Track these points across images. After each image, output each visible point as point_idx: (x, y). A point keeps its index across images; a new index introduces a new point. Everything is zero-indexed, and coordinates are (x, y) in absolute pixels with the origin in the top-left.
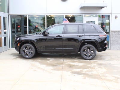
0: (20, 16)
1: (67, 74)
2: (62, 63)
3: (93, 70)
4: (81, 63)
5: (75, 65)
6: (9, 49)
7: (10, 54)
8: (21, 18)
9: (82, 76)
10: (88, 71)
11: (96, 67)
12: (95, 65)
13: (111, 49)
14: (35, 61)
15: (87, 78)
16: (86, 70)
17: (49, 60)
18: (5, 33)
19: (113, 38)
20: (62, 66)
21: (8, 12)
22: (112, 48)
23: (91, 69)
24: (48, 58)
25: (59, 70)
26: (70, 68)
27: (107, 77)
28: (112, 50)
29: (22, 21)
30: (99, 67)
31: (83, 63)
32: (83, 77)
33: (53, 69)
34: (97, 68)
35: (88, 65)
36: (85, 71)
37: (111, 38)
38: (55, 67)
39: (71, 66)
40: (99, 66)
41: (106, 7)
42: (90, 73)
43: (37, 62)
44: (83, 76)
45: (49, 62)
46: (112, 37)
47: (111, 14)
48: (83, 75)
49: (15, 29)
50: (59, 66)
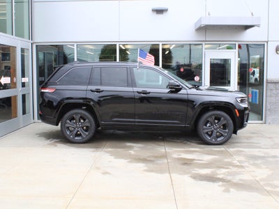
1: (183, 180)
2: (165, 156)
3: (240, 170)
4: (208, 154)
5: (194, 160)
6: (32, 121)
7: (37, 134)
9: (219, 186)
10: (230, 174)
11: (246, 164)
12: (242, 158)
13: (267, 122)
14: (100, 149)
15: (232, 190)
16: (223, 171)
17: (131, 148)
18: (23, 85)
19: (271, 96)
20: (166, 161)
21: (31, 37)
22: (269, 120)
23: (234, 169)
24: (129, 144)
25: (161, 171)
26: (185, 167)
27: (277, 187)
28: (270, 123)
30: (251, 165)
31: (212, 155)
32: (223, 188)
33: (146, 168)
34: (248, 167)
35: (226, 160)
36: (221, 173)
37: (266, 96)
38: (151, 165)
39: (187, 163)
40: (251, 162)
41: (258, 26)
42: (236, 179)
43: (105, 152)
44: (222, 186)
45: (132, 152)
46: (269, 94)
47: (267, 42)
48: (221, 183)
49: (44, 76)
50: (159, 162)
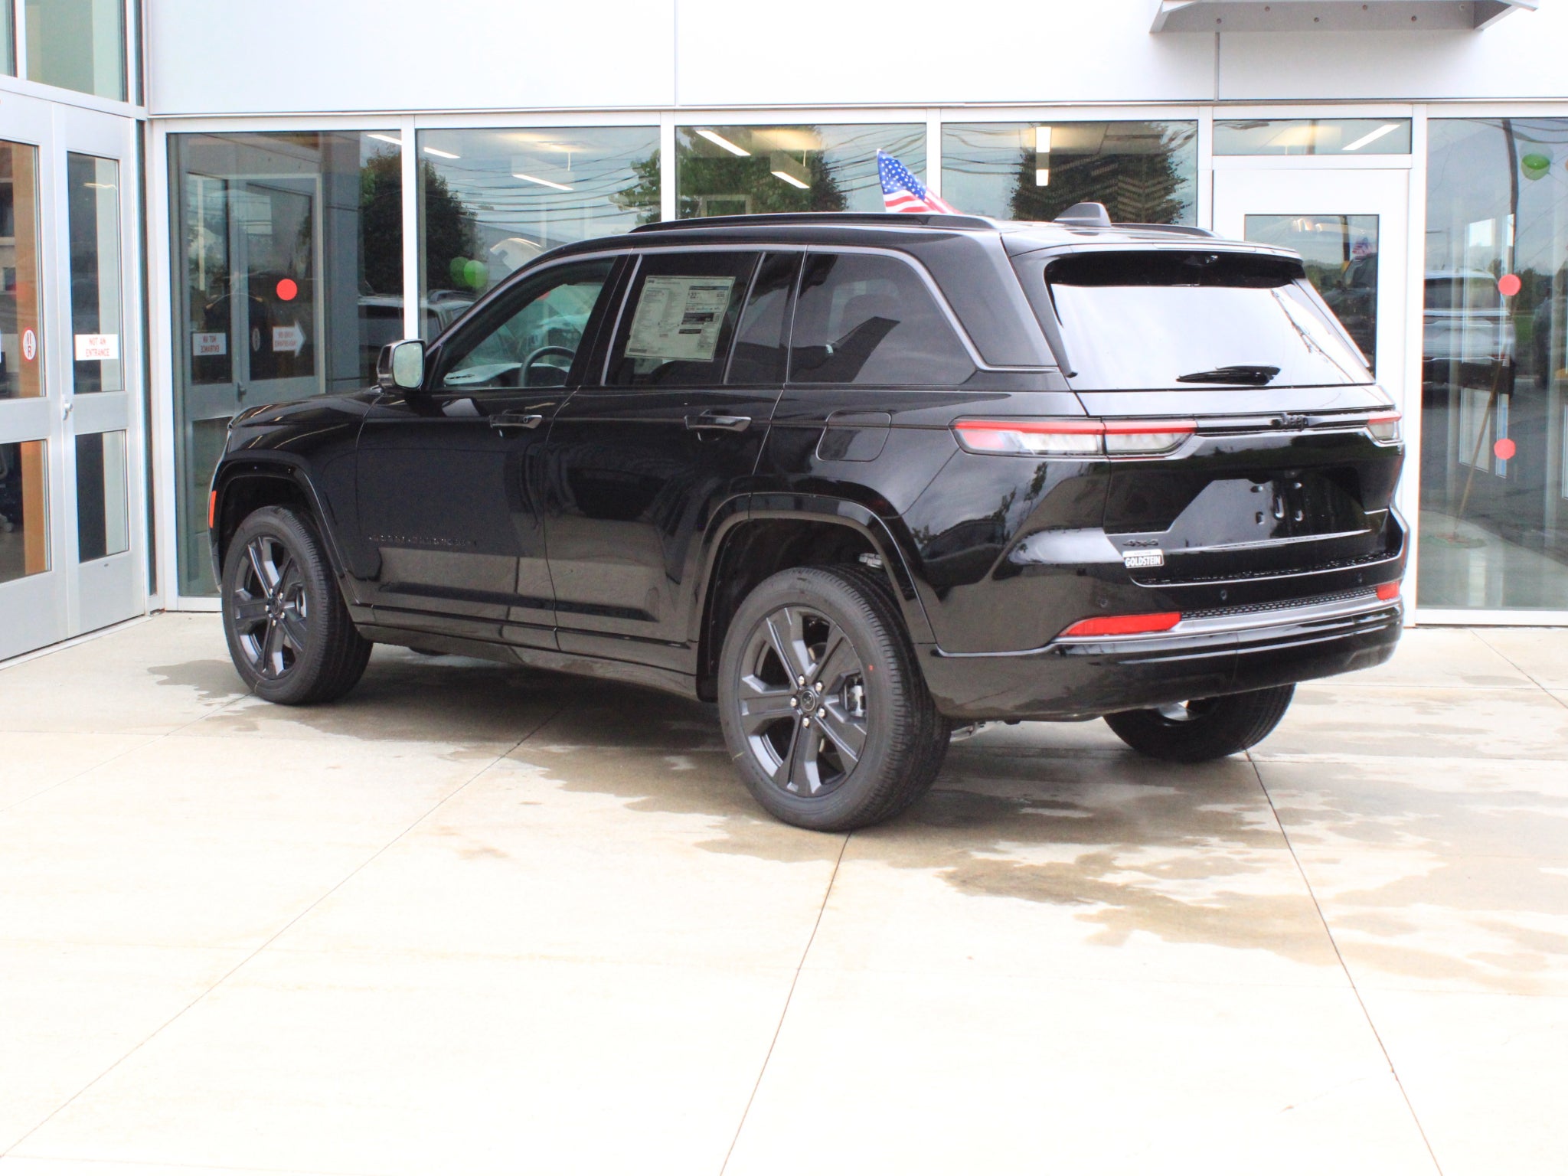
0: (310, 138)
7: (153, 671)
8: (317, 177)
9: (1084, 917)
21: (135, 79)
29: (328, 207)
49: (226, 328)
